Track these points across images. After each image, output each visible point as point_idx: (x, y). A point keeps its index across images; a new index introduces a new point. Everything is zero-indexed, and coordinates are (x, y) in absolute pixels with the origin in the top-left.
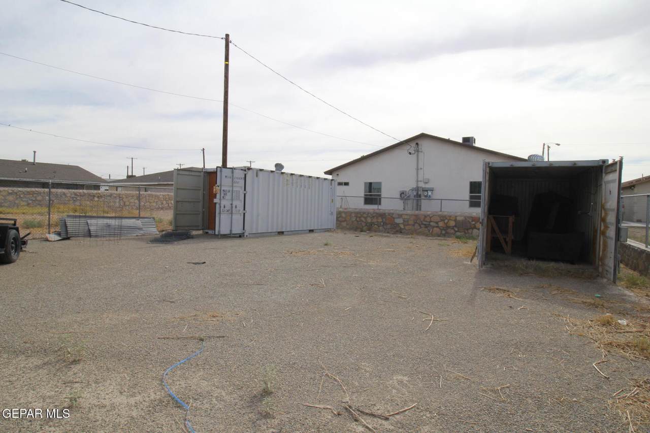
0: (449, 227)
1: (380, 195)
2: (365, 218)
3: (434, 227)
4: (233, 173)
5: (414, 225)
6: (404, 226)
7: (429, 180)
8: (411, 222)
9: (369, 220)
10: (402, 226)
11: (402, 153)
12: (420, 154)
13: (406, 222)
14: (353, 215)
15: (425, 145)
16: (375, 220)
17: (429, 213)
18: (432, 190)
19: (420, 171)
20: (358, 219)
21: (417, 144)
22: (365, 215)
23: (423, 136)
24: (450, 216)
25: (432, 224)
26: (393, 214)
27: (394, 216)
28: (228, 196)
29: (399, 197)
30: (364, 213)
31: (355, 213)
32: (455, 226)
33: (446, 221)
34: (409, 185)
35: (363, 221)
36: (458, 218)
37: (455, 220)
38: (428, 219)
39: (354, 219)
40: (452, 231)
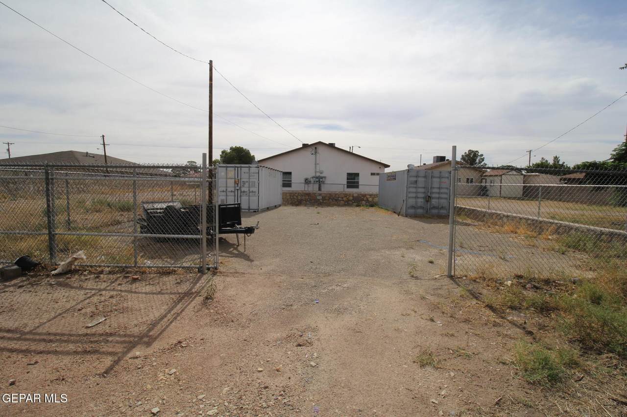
0: (349, 200)
1: (291, 181)
2: (297, 197)
3: (341, 201)
4: (249, 170)
5: (329, 200)
6: (323, 200)
7: (323, 171)
8: (327, 198)
9: (299, 197)
10: (321, 201)
11: (308, 153)
12: (317, 154)
13: (324, 198)
14: (288, 195)
15: (321, 149)
16: (303, 198)
17: (337, 192)
18: (325, 177)
19: (317, 165)
20: (292, 197)
21: (316, 148)
22: (296, 195)
23: (320, 143)
24: (350, 194)
25: (339, 199)
26: (315, 193)
27: (316, 195)
29: (304, 182)
30: (296, 193)
31: (289, 193)
32: (353, 200)
33: (348, 197)
34: (310, 174)
35: (295, 199)
36: (355, 195)
37: (353, 196)
38: (337, 196)
39: (289, 197)
40: (351, 203)
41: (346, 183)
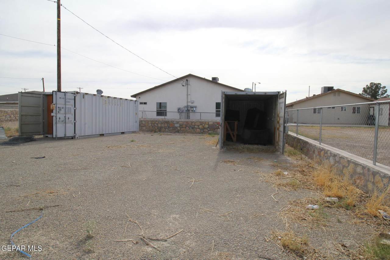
0: (205, 128)
1: (166, 110)
2: (157, 124)
3: (197, 128)
4: (65, 95)
5: (185, 128)
6: (180, 128)
7: (194, 101)
8: (184, 126)
9: (159, 125)
10: (179, 128)
11: (178, 85)
12: (189, 86)
13: (181, 126)
14: (150, 122)
15: (191, 81)
16: (163, 125)
17: (194, 120)
18: (196, 107)
19: (188, 96)
20: (153, 125)
21: (187, 80)
22: (157, 123)
23: (190, 76)
24: (205, 122)
25: (196, 126)
26: (174, 121)
27: (174, 123)
28: (63, 111)
29: (177, 111)
30: (156, 121)
31: (151, 121)
32: (208, 128)
33: (203, 125)
34: (183, 104)
35: (156, 126)
36: (210, 123)
37: (208, 124)
38: (193, 124)
39: (150, 125)
40: (207, 130)
41: (215, 112)
